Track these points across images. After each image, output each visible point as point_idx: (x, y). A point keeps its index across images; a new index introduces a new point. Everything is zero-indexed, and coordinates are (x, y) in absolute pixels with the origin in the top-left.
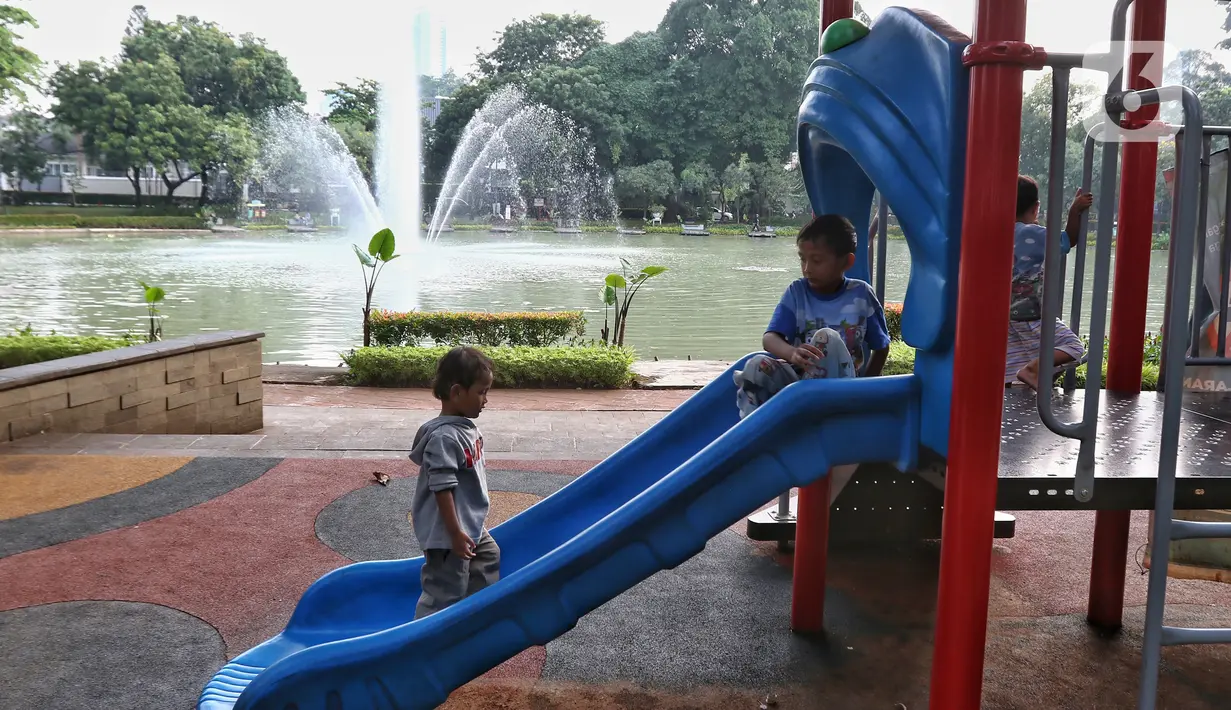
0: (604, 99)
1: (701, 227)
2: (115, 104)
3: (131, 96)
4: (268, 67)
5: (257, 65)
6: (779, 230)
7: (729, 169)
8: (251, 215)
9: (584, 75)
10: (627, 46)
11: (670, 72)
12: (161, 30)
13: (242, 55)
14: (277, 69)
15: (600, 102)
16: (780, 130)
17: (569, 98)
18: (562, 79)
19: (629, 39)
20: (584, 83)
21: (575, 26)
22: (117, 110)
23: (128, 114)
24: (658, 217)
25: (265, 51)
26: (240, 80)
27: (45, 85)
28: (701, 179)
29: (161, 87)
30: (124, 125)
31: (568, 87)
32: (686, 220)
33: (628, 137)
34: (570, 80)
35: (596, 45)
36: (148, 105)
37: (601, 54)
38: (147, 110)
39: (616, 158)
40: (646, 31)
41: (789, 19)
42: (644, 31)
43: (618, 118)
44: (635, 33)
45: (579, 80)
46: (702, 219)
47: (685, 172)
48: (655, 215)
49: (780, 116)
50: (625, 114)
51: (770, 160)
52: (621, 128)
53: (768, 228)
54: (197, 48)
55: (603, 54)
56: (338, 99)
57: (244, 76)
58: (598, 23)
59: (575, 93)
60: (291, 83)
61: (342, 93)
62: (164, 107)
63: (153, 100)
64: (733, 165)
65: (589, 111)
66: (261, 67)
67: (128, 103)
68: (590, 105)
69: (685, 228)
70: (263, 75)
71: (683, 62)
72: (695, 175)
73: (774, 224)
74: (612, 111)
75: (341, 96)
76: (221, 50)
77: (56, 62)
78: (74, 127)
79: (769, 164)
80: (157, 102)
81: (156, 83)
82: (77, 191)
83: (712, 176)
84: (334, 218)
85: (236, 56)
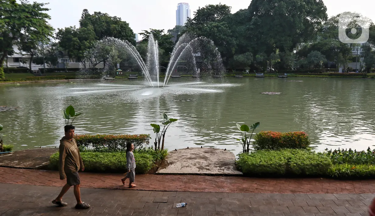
0: (229, 33)
1: (262, 74)
2: (74, 41)
3: (79, 39)
4: (122, 27)
5: (118, 26)
6: (289, 75)
7: (272, 54)
8: (118, 74)
9: (223, 25)
10: (237, 14)
11: (252, 23)
12: (89, 17)
13: (114, 24)
14: (125, 27)
15: (227, 34)
16: (289, 41)
17: (217, 33)
18: (215, 26)
19: (238, 12)
20: (222, 28)
21: (220, 8)
22: (75, 43)
23: (79, 44)
24: (247, 71)
25: (121, 21)
26: (113, 32)
27: (55, 36)
28: (262, 58)
29: (88, 35)
30: (77, 47)
31: (216, 29)
32: (257, 72)
33: (238, 45)
34: (217, 27)
35: (227, 14)
36: (84, 41)
37: (228, 17)
38: (84, 42)
39: (233, 52)
40: (244, 9)
41: (292, 3)
42: (243, 9)
43: (234, 39)
44: (240, 10)
45: (220, 27)
46: (263, 71)
47: (257, 56)
48: (247, 70)
49: (289, 36)
50: (236, 37)
51: (286, 51)
52: (235, 42)
53: (285, 74)
54: (99, 22)
55: (229, 18)
56: (144, 36)
57: (114, 30)
58: (228, 7)
59: (219, 31)
60: (130, 31)
61: (146, 34)
62: (90, 41)
63: (86, 39)
64: (273, 53)
65: (224, 37)
66: (120, 27)
67: (78, 40)
68: (224, 35)
69: (257, 75)
70: (120, 30)
71: (256, 19)
72: (260, 57)
73: (287, 72)
74: (232, 36)
75: (145, 35)
76: (107, 22)
77: (58, 29)
78: (64, 49)
79: (285, 53)
80: (88, 40)
81: (87, 34)
82: (67, 68)
83: (266, 57)
84: (143, 74)
85: (112, 24)
